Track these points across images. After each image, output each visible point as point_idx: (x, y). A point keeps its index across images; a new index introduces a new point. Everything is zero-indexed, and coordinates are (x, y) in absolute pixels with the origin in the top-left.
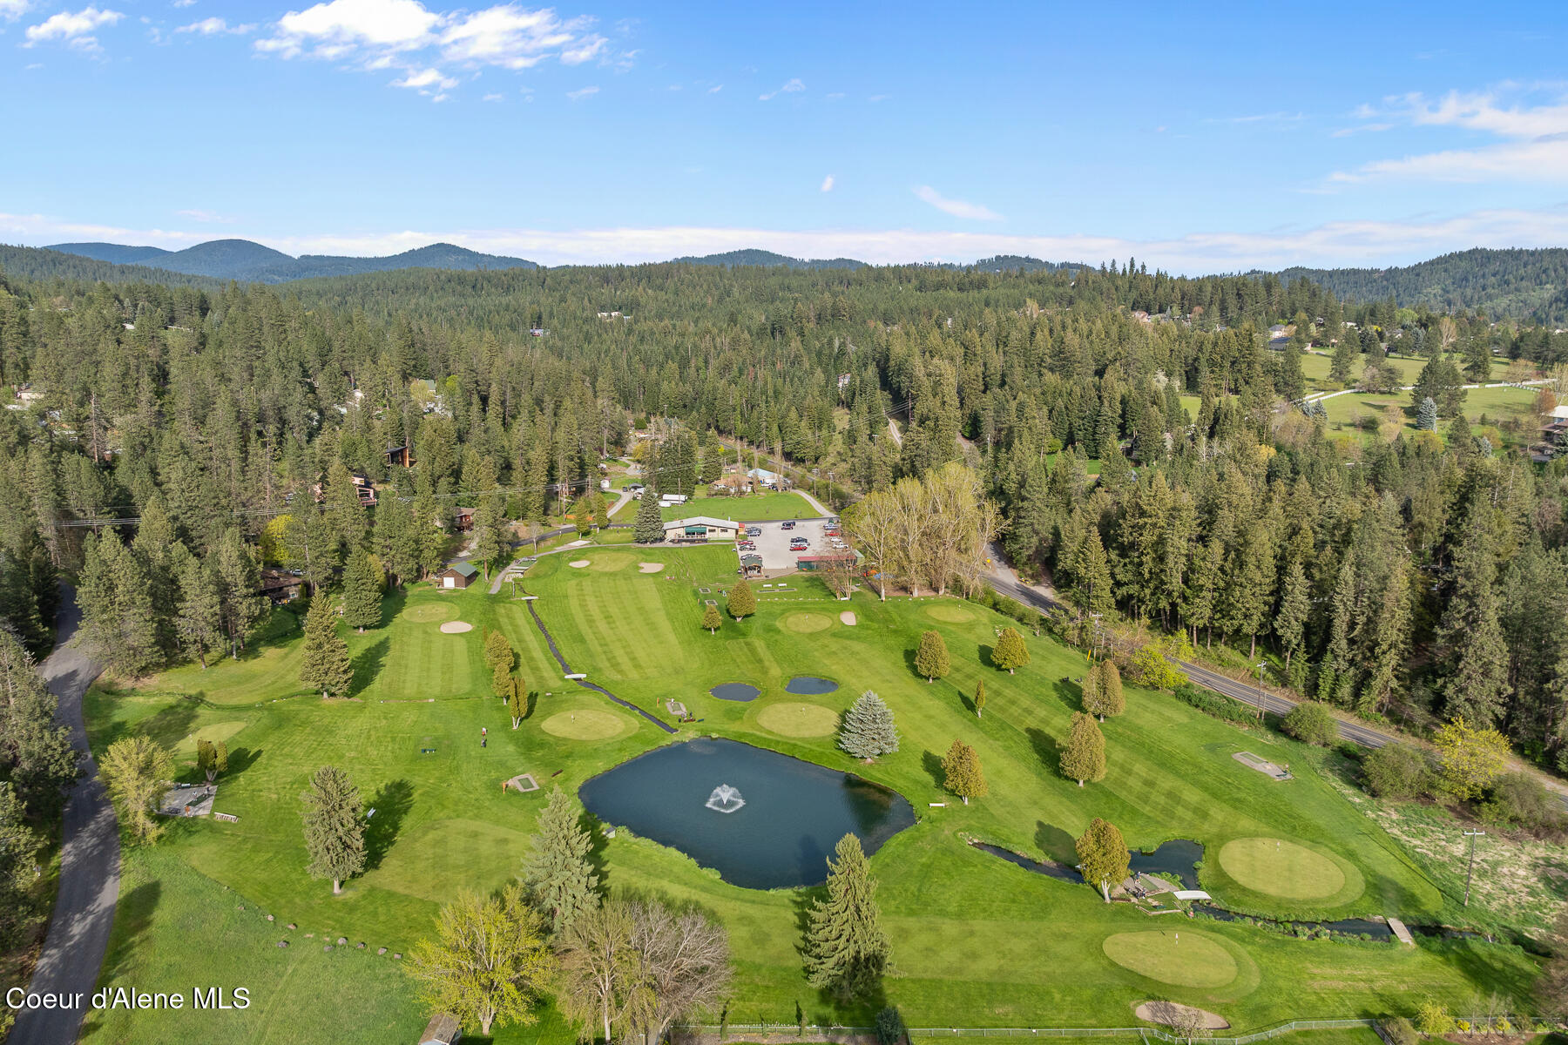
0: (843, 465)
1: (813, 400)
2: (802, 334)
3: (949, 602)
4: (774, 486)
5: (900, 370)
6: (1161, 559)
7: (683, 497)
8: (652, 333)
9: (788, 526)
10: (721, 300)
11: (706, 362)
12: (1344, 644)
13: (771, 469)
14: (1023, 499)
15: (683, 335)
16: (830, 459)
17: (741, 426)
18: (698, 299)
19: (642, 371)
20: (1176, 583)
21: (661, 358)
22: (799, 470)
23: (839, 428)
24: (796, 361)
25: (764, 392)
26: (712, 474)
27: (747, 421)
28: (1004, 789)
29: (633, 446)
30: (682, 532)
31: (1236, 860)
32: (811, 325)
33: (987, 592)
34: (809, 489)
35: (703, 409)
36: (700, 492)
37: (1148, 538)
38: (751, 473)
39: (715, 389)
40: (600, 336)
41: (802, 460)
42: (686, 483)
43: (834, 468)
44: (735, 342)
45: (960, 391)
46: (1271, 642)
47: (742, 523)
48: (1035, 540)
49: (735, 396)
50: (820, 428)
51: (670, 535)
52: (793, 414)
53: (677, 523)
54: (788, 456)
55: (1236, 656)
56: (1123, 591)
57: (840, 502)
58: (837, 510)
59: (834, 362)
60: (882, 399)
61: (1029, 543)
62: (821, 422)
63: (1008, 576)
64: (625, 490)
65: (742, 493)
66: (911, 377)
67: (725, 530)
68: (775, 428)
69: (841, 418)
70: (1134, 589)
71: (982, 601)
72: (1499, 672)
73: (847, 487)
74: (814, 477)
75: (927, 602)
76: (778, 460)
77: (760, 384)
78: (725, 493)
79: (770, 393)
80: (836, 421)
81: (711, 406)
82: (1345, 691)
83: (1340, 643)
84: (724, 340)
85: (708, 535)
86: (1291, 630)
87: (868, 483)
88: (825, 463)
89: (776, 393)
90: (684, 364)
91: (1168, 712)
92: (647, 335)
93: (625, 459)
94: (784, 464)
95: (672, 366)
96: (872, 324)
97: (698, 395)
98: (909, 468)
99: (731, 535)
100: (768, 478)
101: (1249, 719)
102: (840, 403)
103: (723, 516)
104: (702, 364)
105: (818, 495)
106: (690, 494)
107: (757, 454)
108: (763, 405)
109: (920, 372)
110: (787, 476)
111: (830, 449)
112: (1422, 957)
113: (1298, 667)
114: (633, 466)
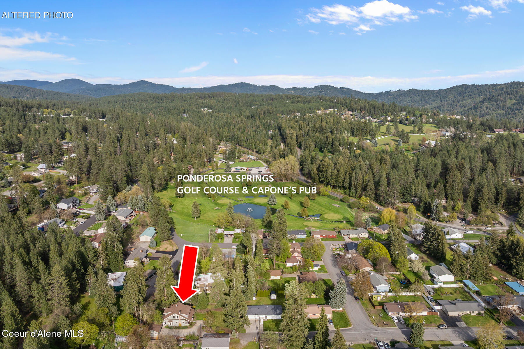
0: (270, 154)
1: (263, 138)
2: (259, 118)
3: (290, 183)
4: (254, 160)
5: (284, 131)
6: (327, 173)
7: (233, 162)
8: (218, 117)
9: (258, 168)
10: (236, 106)
11: (235, 127)
12: (354, 187)
13: (253, 155)
14: (305, 162)
15: (227, 118)
16: (267, 153)
17: (245, 145)
18: (229, 105)
19: (218, 129)
20: (329, 177)
21: (223, 126)
22: (260, 156)
23: (269, 145)
24: (258, 127)
25: (250, 136)
26: (239, 157)
27: (246, 143)
28: (294, 208)
29: (219, 150)
30: (235, 170)
31: (326, 216)
32: (262, 115)
33: (297, 181)
34: (262, 160)
35: (235, 140)
36: (237, 161)
37: (324, 169)
38: (248, 156)
39: (238, 135)
40: (203, 117)
41: (260, 153)
42: (233, 159)
43: (268, 155)
44: (242, 120)
45: (297, 137)
46: (345, 188)
47: (248, 168)
48: (308, 170)
49: (243, 137)
50: (264, 145)
51: (232, 171)
52: (258, 142)
53: (234, 168)
54: (257, 152)
55: (339, 190)
56: (321, 180)
57: (269, 163)
58: (268, 165)
59: (268, 127)
60: (279, 138)
61: (306, 171)
62: (265, 144)
63: (303, 178)
64: (219, 160)
65: (247, 161)
66: (286, 133)
67: (244, 169)
68: (254, 145)
69: (270, 142)
70: (323, 179)
71: (296, 182)
72: (373, 189)
73: (270, 160)
74: (263, 157)
75: (286, 183)
76: (254, 153)
77: (249, 133)
78: (243, 161)
79: (252, 136)
80: (268, 143)
81: (237, 139)
82: (354, 195)
83: (353, 187)
84: (239, 120)
85: (240, 170)
86: (347, 185)
87: (275, 159)
88: (265, 154)
89: (253, 136)
90: (229, 128)
91: (325, 199)
92: (217, 118)
93: (217, 153)
94: (256, 154)
95: (226, 128)
96: (278, 115)
97: (233, 136)
98: (283, 156)
99: (245, 170)
100: (252, 157)
101: (338, 200)
102: (270, 138)
103: (243, 166)
104: (234, 127)
105: (264, 162)
106: (235, 162)
107: (250, 152)
108: (251, 140)
109: (288, 132)
110: (257, 157)
111: (267, 150)
112: (346, 224)
113: (347, 190)
114: (220, 155)
